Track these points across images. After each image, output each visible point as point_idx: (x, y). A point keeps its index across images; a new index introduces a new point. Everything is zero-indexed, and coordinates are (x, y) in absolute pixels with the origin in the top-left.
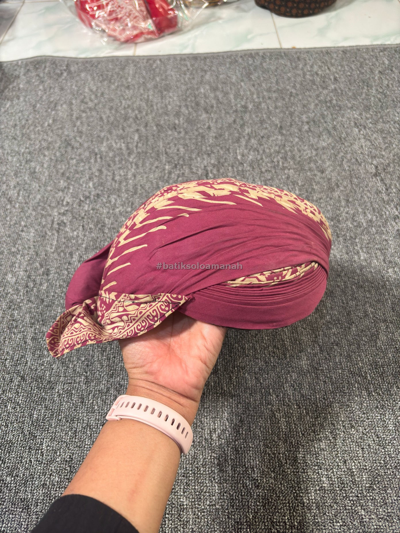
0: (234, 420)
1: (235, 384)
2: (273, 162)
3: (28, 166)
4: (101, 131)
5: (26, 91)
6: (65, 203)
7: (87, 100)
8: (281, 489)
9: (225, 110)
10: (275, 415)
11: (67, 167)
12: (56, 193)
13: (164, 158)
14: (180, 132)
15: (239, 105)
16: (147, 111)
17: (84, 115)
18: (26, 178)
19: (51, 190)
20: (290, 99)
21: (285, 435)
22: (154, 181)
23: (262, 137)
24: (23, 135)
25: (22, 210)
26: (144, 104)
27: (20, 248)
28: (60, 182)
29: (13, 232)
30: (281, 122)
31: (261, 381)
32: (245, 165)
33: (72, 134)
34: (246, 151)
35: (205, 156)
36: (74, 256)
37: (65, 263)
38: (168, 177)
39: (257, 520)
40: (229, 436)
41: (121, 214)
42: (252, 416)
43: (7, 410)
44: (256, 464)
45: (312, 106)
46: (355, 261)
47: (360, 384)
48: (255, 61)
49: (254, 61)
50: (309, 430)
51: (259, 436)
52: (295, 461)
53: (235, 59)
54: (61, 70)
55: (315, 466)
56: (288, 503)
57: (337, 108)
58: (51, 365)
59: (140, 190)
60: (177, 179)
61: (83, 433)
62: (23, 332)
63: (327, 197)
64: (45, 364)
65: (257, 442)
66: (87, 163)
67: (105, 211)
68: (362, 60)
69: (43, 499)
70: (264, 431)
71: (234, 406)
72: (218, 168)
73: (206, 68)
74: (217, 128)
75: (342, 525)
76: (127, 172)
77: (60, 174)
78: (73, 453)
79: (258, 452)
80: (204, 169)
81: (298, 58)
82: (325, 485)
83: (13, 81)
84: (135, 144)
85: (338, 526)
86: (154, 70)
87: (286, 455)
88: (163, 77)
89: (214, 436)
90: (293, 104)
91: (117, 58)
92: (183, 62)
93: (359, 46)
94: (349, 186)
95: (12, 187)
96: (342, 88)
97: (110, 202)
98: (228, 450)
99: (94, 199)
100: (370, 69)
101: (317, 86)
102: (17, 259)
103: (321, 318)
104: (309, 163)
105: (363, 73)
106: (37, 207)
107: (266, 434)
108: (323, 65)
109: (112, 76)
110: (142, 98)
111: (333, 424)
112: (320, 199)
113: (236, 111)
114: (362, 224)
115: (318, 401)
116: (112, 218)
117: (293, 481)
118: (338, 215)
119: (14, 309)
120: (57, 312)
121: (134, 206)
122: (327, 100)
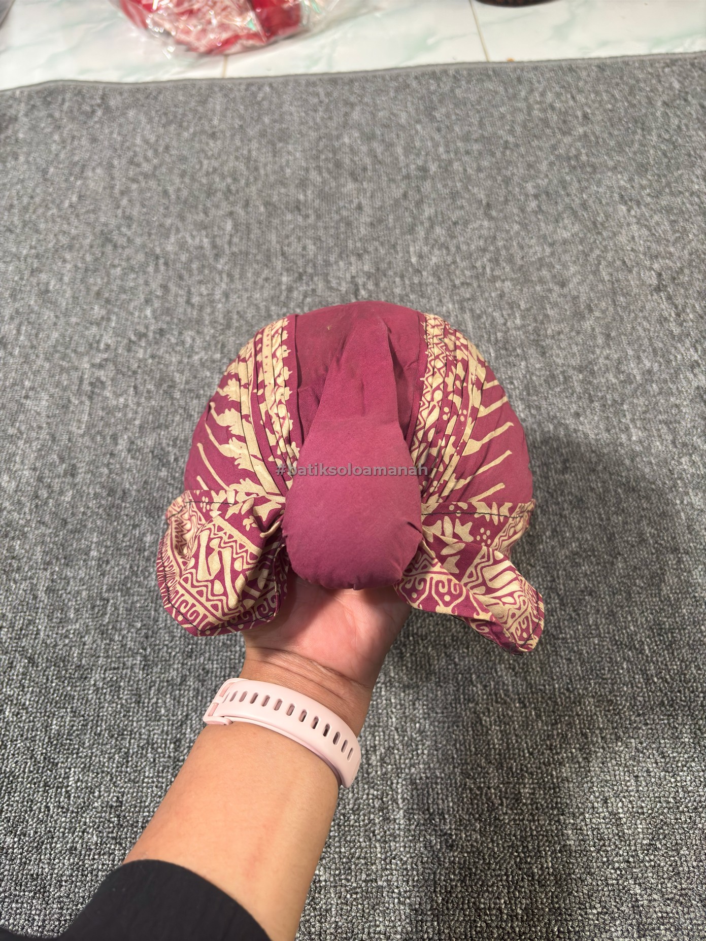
0: (408, 729)
1: (409, 665)
2: (474, 267)
3: (34, 281)
4: (165, 216)
5: (30, 143)
6: (102, 346)
7: (140, 159)
8: (493, 850)
9: (387, 175)
10: (481, 720)
11: (105, 281)
12: (87, 328)
13: (278, 263)
14: (307, 216)
15: (413, 167)
16: (248, 179)
17: (134, 186)
18: (32, 303)
19: (77, 324)
20: (503, 153)
21: (500, 754)
22: (262, 305)
23: (455, 223)
24: (25, 224)
25: (26, 359)
26: (242, 167)
27: (23, 428)
28: (92, 309)
29: (11, 400)
30: (488, 196)
31: (457, 660)
32: (424, 273)
33: (113, 222)
34: (425, 249)
35: (353, 259)
36: (120, 441)
37: (105, 455)
38: (287, 297)
39: (450, 906)
40: (400, 759)
41: (203, 364)
42: (439, 723)
43: (4, 718)
44: (448, 806)
45: (544, 167)
46: (621, 444)
47: (631, 662)
48: (442, 85)
49: (439, 85)
50: (542, 745)
51: (453, 758)
52: (517, 800)
53: (405, 81)
54: (92, 106)
55: (552, 808)
56: (506, 874)
57: (588, 169)
58: (81, 637)
59: (237, 321)
60: (303, 300)
61: (141, 757)
62: (31, 578)
63: (572, 330)
64: (71, 636)
65: (449, 768)
66: (141, 273)
67: (174, 360)
68: (632, 82)
69: (71, 875)
70: (462, 748)
71: (407, 705)
72: (376, 279)
73: (353, 99)
74: (373, 208)
75: (601, 913)
76: (213, 289)
77: (92, 294)
78: (124, 792)
79: (451, 786)
80: (352, 282)
81: (519, 80)
82: (572, 842)
83: (7, 127)
84: (228, 237)
85: (594, 915)
86: (259, 103)
87: (500, 791)
88: (276, 117)
89: (374, 760)
90: (509, 163)
91: (193, 82)
92: (311, 89)
93: (628, 56)
94: (611, 309)
95: (6, 319)
96: (597, 133)
97: (183, 343)
98: (398, 783)
99: (155, 338)
100: (648, 97)
101: (553, 129)
102: (18, 448)
103: (562, 546)
104: (539, 270)
105: (634, 106)
106: (52, 355)
107: (466, 755)
108: (563, 91)
109: (184, 115)
110: (238, 154)
111: (585, 735)
112: (559, 333)
113: (408, 177)
114: (635, 376)
115: (557, 694)
116: (187, 374)
117: (514, 835)
118: (590, 363)
119: (13, 538)
120: (92, 542)
121: (226, 350)
122: (571, 154)
